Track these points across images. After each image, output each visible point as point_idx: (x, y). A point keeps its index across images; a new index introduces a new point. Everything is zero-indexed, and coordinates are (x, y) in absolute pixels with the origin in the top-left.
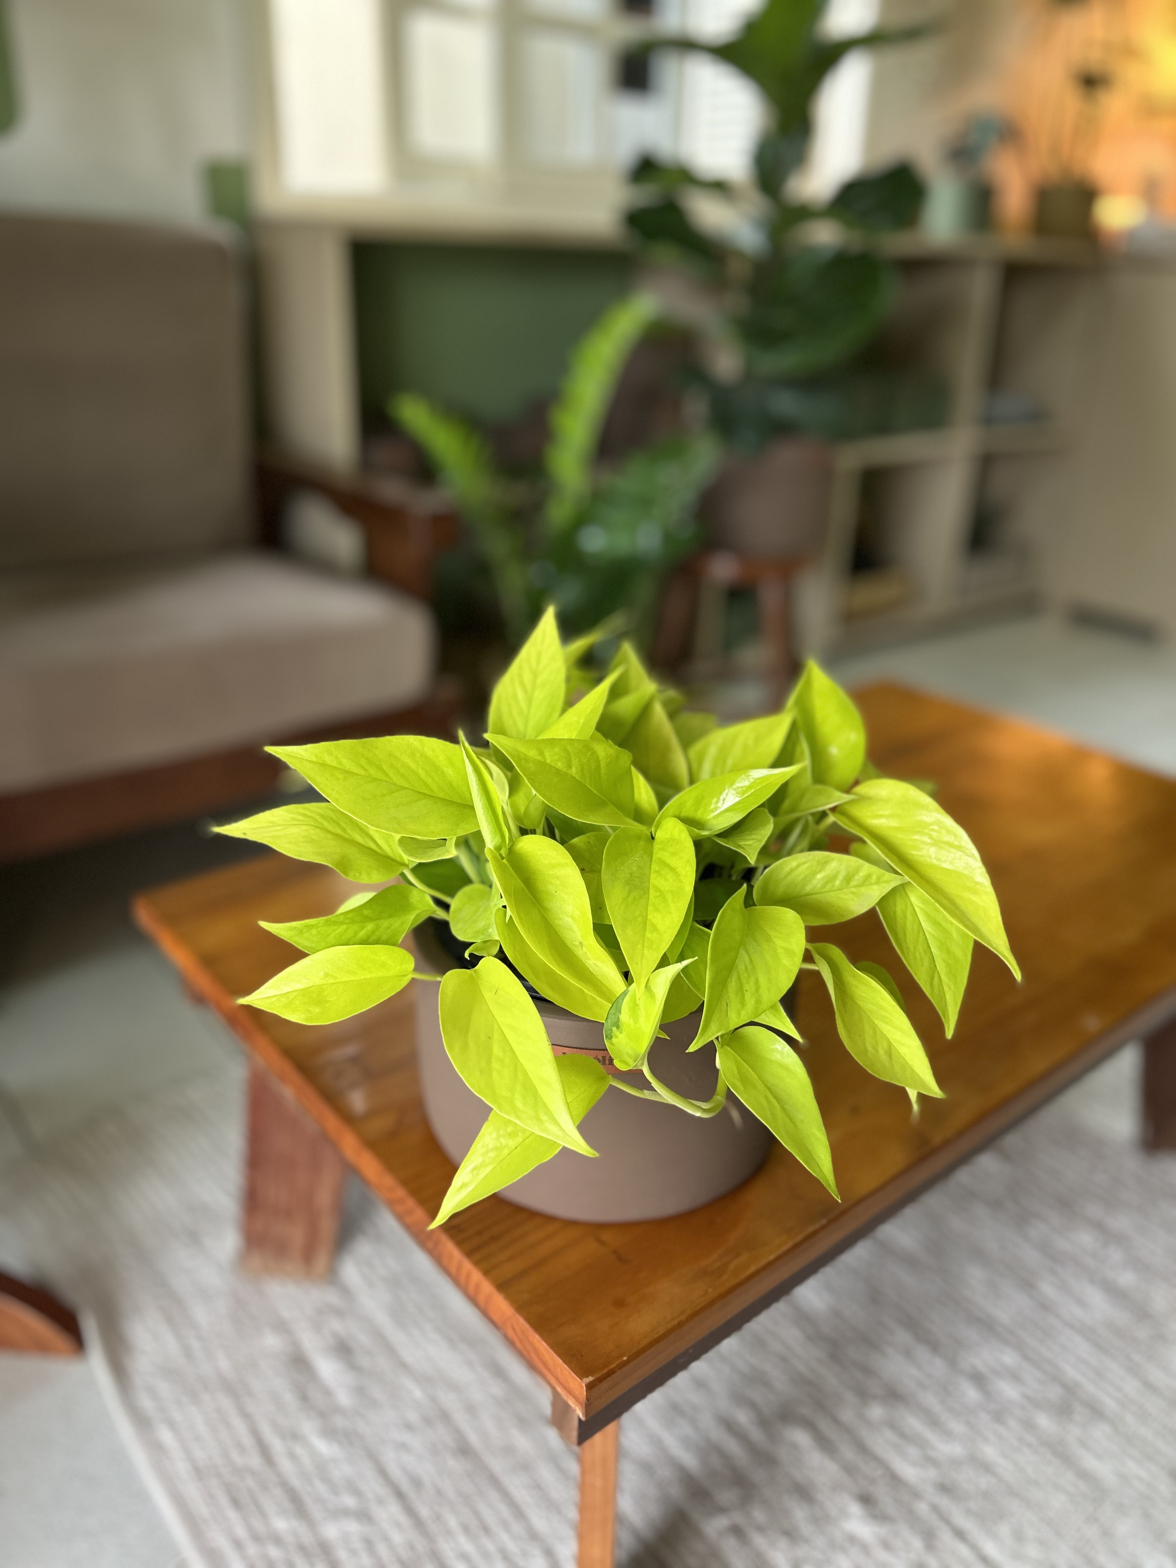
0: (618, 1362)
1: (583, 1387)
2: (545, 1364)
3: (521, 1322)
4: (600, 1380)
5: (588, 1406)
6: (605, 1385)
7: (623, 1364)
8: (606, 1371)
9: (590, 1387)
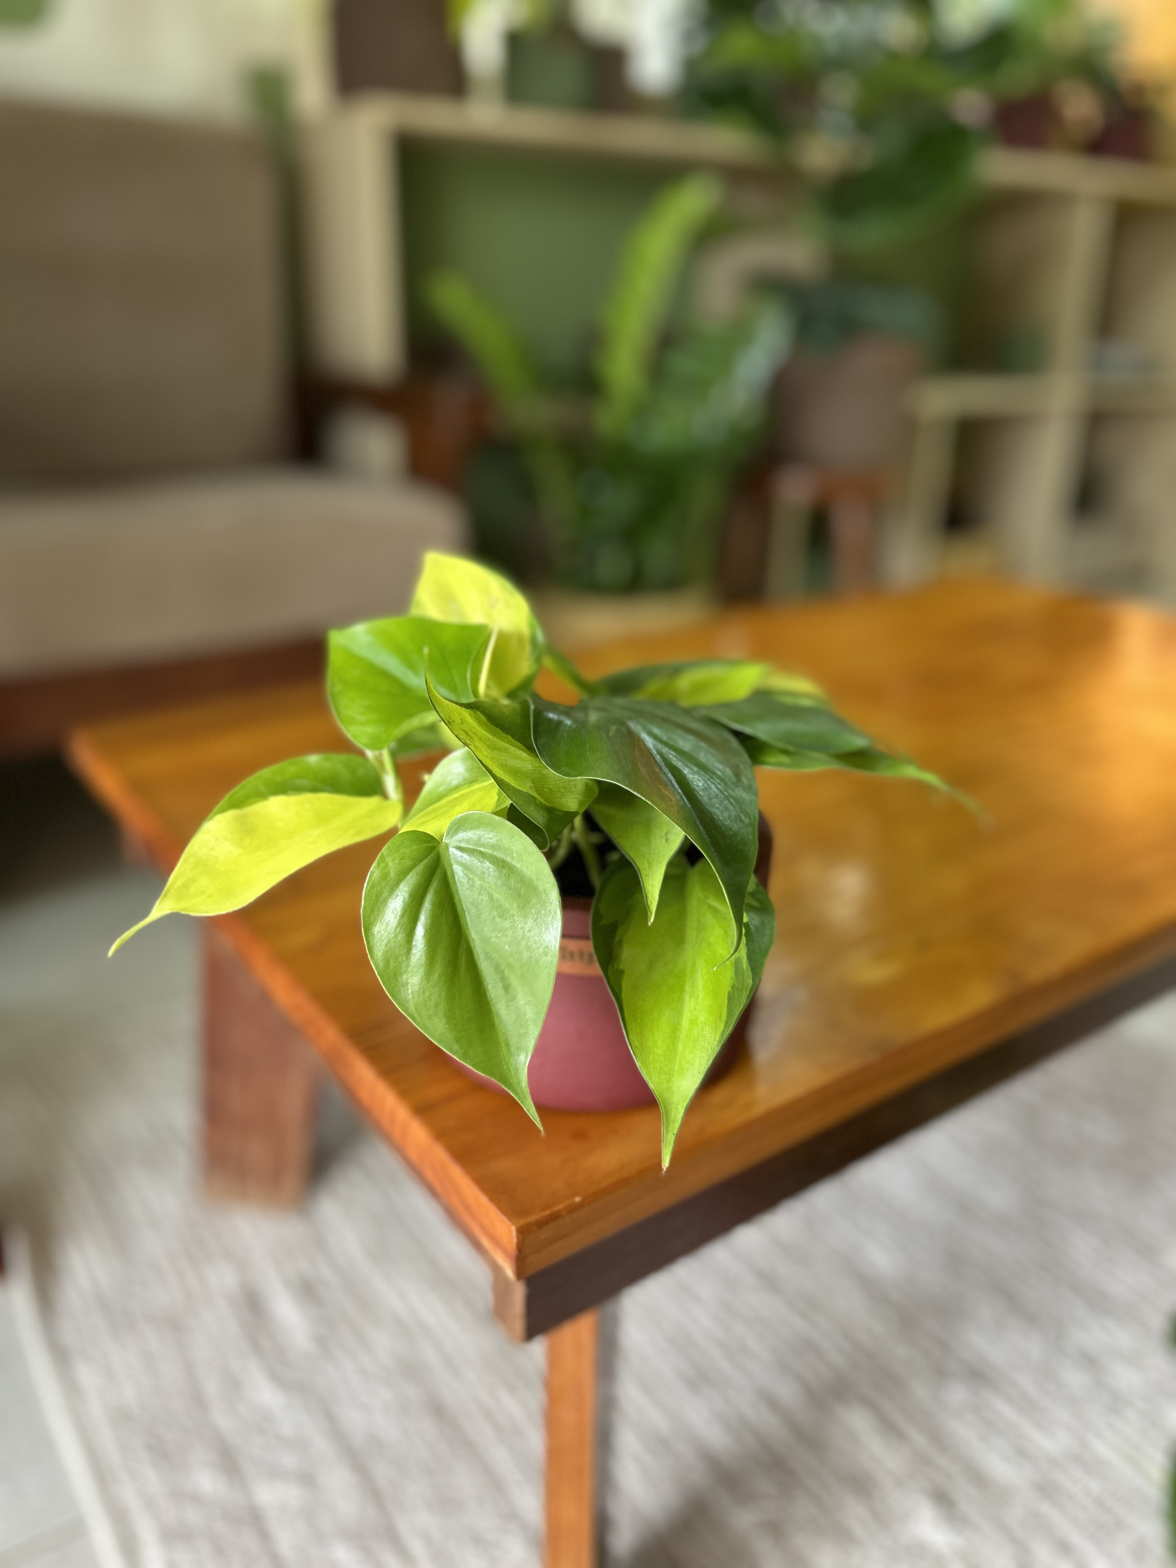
0: (568, 1202)
1: (511, 1232)
2: (468, 1208)
3: (440, 1154)
4: (541, 1224)
5: (520, 1261)
6: (546, 1234)
7: (573, 1209)
8: (547, 1213)
9: (522, 1232)
